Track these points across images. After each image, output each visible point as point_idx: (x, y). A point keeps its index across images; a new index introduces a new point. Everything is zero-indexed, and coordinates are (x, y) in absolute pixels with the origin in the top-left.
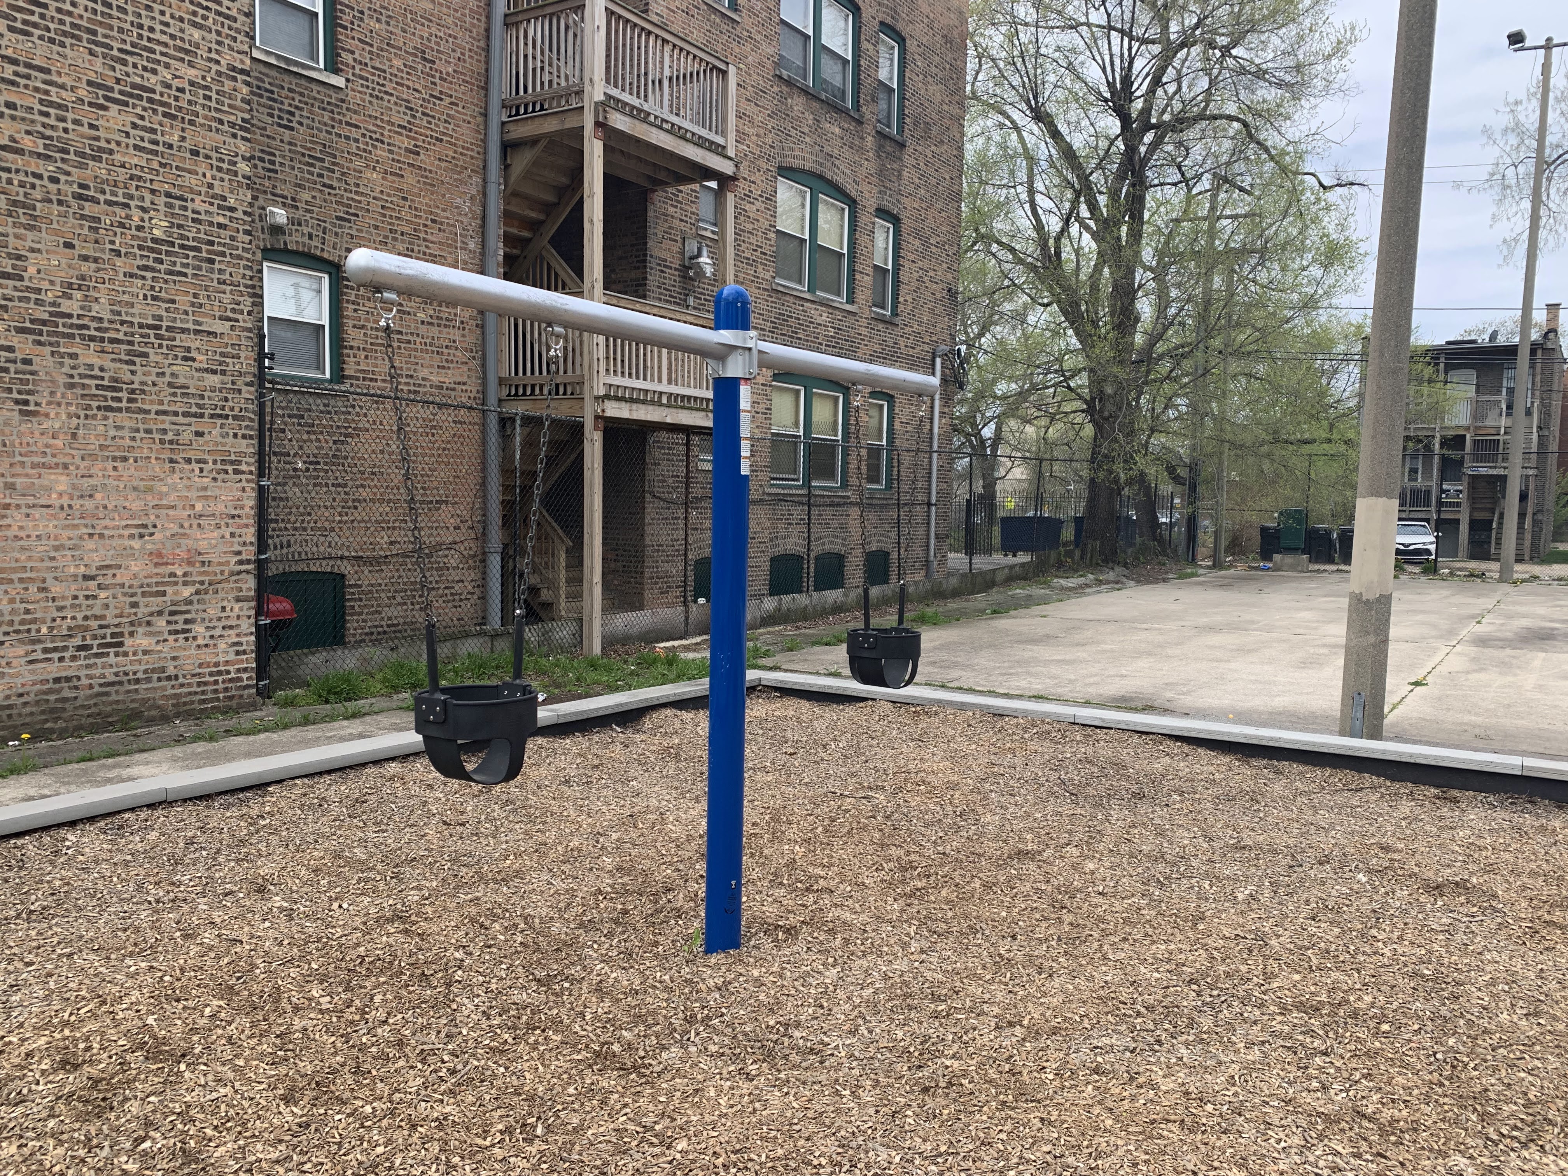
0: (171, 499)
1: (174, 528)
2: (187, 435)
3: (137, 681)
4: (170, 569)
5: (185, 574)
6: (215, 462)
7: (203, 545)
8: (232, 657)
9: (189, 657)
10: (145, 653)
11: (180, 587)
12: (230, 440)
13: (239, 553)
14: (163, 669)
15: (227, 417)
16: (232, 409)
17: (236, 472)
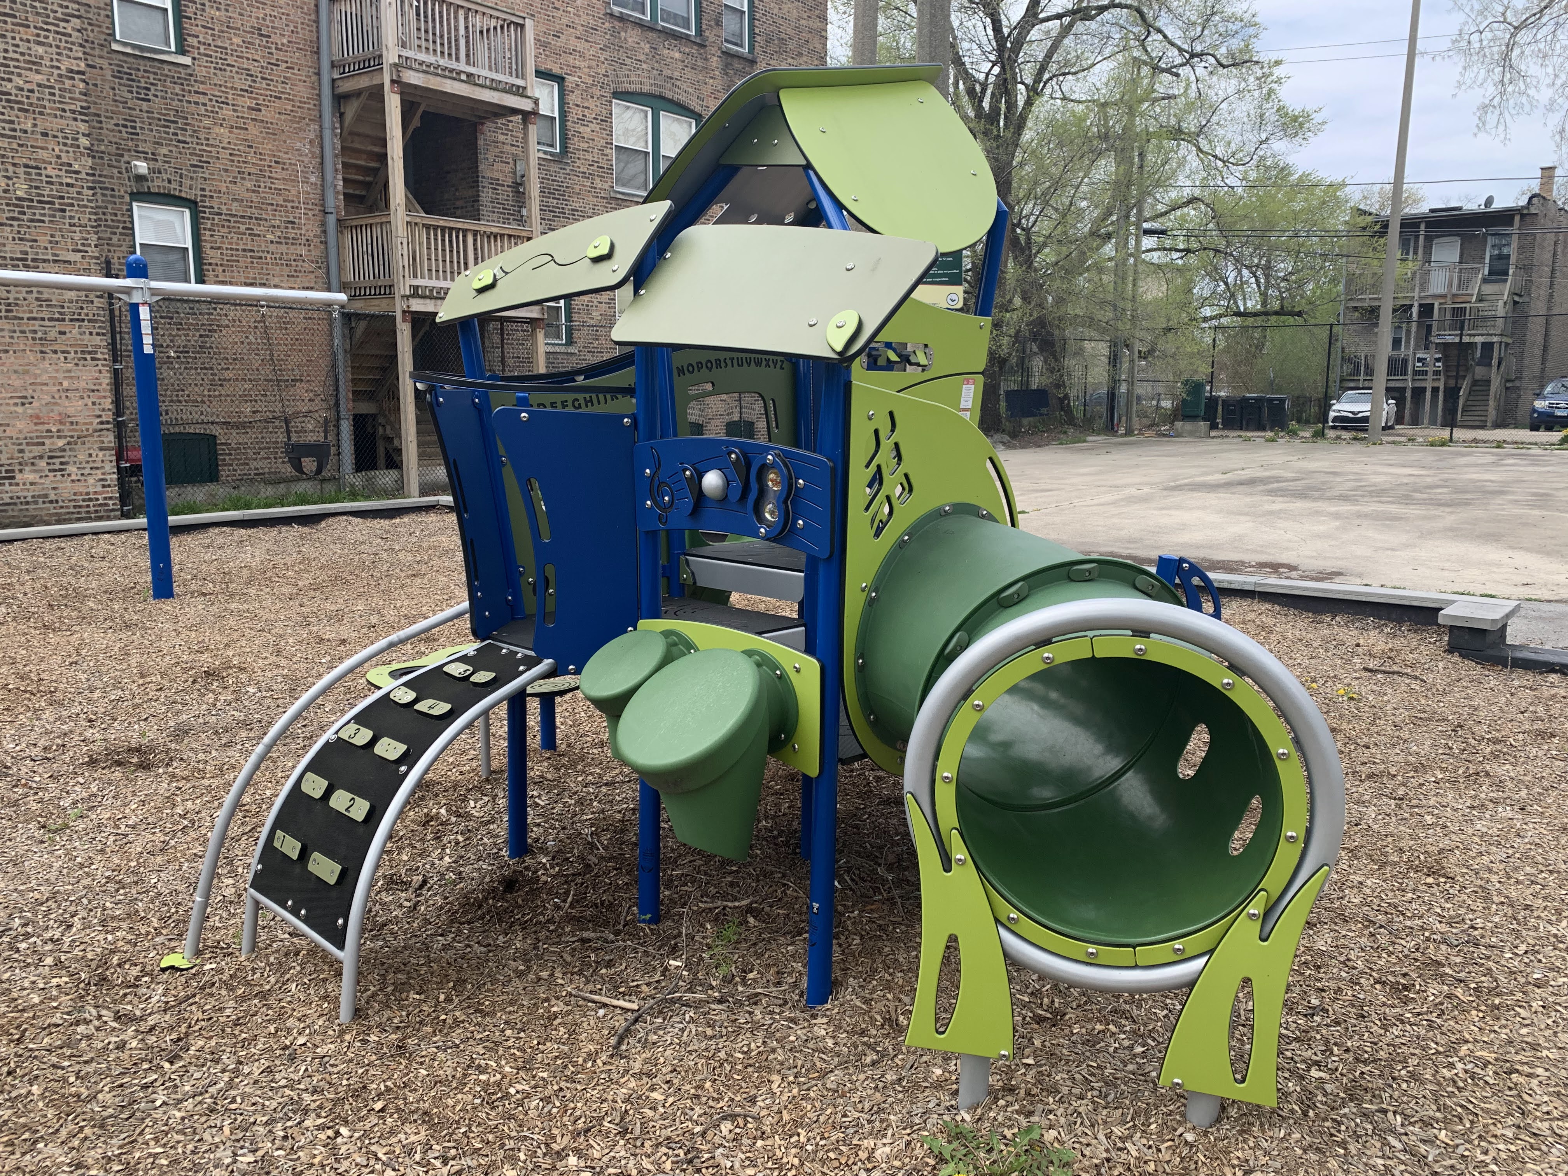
0: (44, 378)
1: (47, 398)
2: (53, 334)
3: (27, 503)
4: (47, 427)
5: (58, 431)
6: (76, 352)
7: (71, 411)
8: (99, 489)
9: (65, 488)
10: (32, 484)
11: (55, 440)
12: (87, 336)
13: (100, 416)
14: (46, 496)
15: (83, 320)
16: (87, 315)
17: (93, 359)
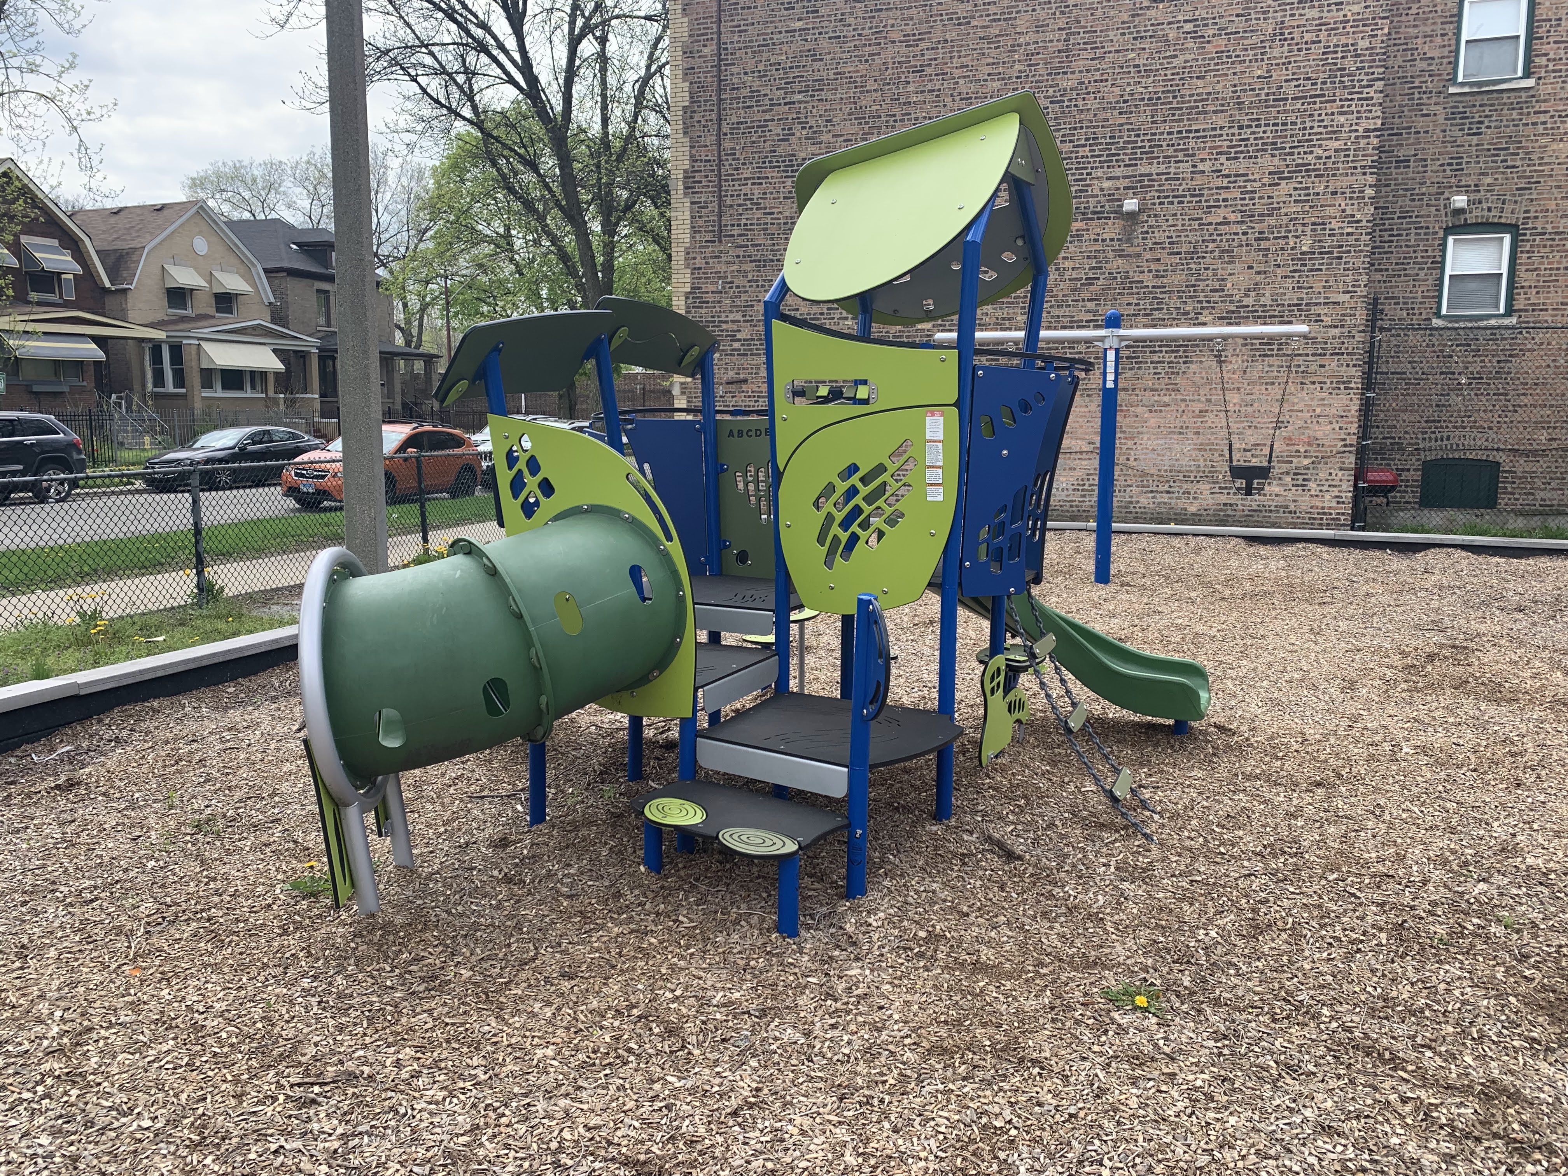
0: (1300, 406)
1: (1301, 423)
2: (1313, 367)
3: (1271, 511)
4: (1296, 447)
5: (1306, 452)
6: (1332, 383)
7: (1319, 434)
8: (1334, 504)
9: (1304, 501)
10: (1276, 495)
11: (1302, 459)
12: (1344, 368)
13: (1345, 440)
14: (1287, 507)
15: (1343, 354)
16: (1347, 349)
17: (1346, 388)
